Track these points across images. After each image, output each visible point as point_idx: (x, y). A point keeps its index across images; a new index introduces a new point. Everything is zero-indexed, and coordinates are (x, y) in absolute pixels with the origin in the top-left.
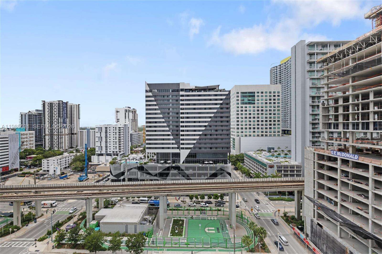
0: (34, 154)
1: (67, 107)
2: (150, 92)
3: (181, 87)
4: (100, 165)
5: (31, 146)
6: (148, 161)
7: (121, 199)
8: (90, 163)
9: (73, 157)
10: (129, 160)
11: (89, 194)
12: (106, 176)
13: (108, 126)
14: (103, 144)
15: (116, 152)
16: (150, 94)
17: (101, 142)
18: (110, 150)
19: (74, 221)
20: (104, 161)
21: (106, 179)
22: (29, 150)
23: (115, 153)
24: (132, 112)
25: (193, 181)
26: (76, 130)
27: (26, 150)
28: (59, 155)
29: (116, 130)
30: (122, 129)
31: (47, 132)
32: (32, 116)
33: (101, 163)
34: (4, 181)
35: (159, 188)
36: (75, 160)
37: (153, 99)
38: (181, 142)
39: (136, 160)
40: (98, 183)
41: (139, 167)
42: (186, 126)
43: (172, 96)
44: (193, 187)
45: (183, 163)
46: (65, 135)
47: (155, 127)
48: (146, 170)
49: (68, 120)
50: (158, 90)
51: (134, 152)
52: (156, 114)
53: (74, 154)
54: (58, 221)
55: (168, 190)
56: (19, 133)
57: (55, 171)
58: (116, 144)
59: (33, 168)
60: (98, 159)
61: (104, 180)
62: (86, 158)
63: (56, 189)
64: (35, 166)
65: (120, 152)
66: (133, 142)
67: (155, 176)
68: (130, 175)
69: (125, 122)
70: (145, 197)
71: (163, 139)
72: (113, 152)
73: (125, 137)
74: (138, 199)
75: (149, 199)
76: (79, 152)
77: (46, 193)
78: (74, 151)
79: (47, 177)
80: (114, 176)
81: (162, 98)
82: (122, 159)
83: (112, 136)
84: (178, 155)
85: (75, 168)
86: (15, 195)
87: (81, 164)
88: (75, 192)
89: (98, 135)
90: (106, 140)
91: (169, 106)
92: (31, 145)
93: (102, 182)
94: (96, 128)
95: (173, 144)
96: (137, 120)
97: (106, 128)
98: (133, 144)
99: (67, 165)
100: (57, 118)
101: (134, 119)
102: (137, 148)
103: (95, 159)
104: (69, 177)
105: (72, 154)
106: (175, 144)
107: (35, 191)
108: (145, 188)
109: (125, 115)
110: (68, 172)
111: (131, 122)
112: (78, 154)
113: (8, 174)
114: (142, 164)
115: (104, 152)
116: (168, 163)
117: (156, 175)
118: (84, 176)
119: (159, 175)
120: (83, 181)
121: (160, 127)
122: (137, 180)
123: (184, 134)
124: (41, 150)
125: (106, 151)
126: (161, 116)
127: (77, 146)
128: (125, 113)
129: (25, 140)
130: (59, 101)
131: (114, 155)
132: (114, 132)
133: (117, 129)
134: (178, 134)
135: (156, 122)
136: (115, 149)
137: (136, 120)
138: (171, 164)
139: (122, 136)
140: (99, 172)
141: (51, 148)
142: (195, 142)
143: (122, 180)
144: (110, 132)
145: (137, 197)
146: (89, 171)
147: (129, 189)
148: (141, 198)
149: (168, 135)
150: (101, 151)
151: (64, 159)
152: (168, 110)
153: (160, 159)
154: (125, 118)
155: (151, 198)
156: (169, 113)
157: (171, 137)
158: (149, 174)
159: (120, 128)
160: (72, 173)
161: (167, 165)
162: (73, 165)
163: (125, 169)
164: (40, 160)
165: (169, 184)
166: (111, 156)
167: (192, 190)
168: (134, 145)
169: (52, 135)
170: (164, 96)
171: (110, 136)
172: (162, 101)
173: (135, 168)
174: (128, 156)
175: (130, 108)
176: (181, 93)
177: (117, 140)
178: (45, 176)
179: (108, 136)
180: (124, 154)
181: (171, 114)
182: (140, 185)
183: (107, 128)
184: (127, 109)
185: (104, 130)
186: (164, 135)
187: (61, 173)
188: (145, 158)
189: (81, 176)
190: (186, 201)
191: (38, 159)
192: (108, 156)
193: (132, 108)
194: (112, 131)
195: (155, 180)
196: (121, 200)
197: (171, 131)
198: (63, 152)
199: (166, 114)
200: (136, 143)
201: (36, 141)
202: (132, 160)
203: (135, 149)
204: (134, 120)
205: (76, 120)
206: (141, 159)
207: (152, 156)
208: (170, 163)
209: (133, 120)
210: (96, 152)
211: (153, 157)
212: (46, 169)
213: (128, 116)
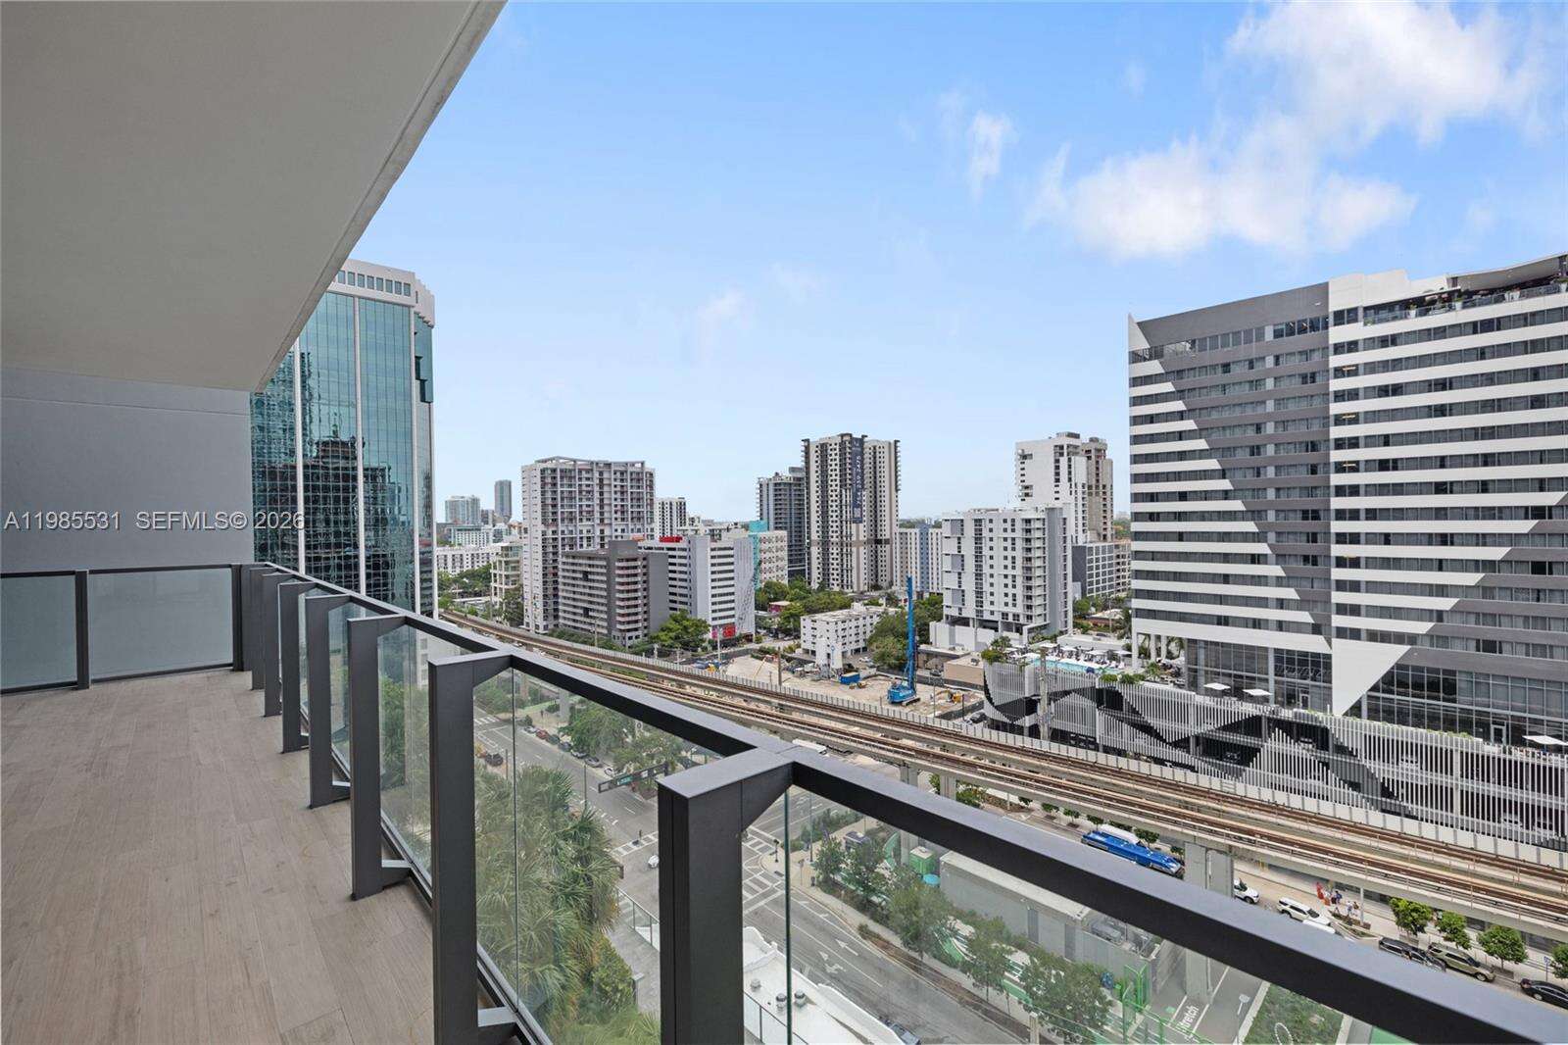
0: (784, 599)
1: (862, 454)
2: (1150, 359)
3: (1336, 304)
4: (957, 657)
5: (780, 573)
6: (1141, 671)
7: (1023, 804)
8: (923, 647)
9: (876, 619)
10: (1058, 655)
11: (909, 749)
12: (973, 701)
13: (986, 517)
14: (969, 584)
15: (1016, 616)
16: (1154, 367)
17: (960, 574)
18: (992, 608)
19: (869, 827)
20: (970, 647)
21: (976, 715)
22: (775, 584)
23: (1010, 619)
24: (1089, 451)
25: (1411, 827)
26: (887, 528)
27: (769, 585)
28: (841, 608)
29: (1013, 530)
30: (1039, 525)
31: (814, 536)
32: (782, 487)
33: (959, 652)
34: (725, 664)
35: (1186, 805)
36: (884, 630)
37: (1167, 387)
38: (1338, 597)
39: (1090, 660)
40: (944, 721)
41: (1100, 691)
42: (1372, 514)
43: (1277, 358)
44: (1404, 858)
45: (1355, 710)
46: (858, 543)
47: (1179, 516)
48: (1134, 711)
49: (866, 496)
50: (1193, 342)
51: (1095, 625)
52: (1182, 456)
53: (881, 609)
54: (829, 810)
55: (1232, 828)
56: (754, 537)
57: (829, 655)
58: (1014, 587)
59: (782, 639)
60: (952, 635)
61: (968, 717)
62: (912, 626)
63: (825, 712)
64: (787, 633)
65: (1029, 617)
66: (1091, 583)
67: (1176, 744)
68: (1059, 715)
69: (1057, 499)
70: (1128, 829)
71: (1226, 579)
72: (1005, 615)
73: (1049, 559)
74: (1090, 825)
75: (1143, 841)
76: (896, 606)
77: (806, 718)
78: (882, 601)
79: (811, 672)
80: (997, 708)
81: (1220, 377)
82: (1032, 646)
83: (999, 553)
84: (1318, 667)
85: (882, 657)
86: (744, 704)
87: (899, 646)
88: (878, 736)
89: (951, 547)
90: (979, 567)
91: (1260, 410)
92: (778, 572)
93: (957, 721)
94: (944, 524)
95: (1281, 604)
96: (1108, 487)
97: (976, 520)
98: (1091, 591)
99: (862, 645)
100: (838, 488)
101: (1094, 482)
102: (1106, 608)
103: (940, 636)
104: (863, 683)
105: (874, 609)
106: (1300, 605)
107: (779, 704)
108: (1114, 785)
109: (1057, 467)
110: (864, 665)
111: (1080, 496)
112: (892, 610)
113: (734, 645)
114: (1113, 679)
115: (969, 612)
116: (1252, 699)
117: (1182, 744)
118: (904, 688)
119: (1197, 744)
120: (900, 703)
121: (1203, 516)
122: (1090, 743)
123: (1358, 558)
124: (800, 589)
125: (977, 611)
126: (1212, 464)
127: (891, 584)
128: (1057, 461)
129: (768, 555)
130: (842, 436)
131: (1008, 627)
132: (1005, 539)
133: (1019, 525)
134: (1315, 558)
135: (1183, 496)
136: (1010, 604)
137: (1104, 486)
138: (1273, 706)
139: (1039, 553)
140: (953, 682)
141: (824, 585)
142: (1445, 604)
143: (1026, 731)
144: (991, 539)
145: (1090, 818)
146: (919, 672)
147: (1055, 774)
148: (1106, 828)
149: (1255, 559)
150: (960, 609)
151: (853, 624)
152: (1251, 432)
153: (1206, 672)
154: (1057, 480)
155: (1154, 841)
156: (1258, 447)
157: (1275, 570)
158: (1147, 729)
159: (1028, 521)
160: (873, 671)
161: (1249, 709)
162: (875, 644)
163: (1037, 688)
164: (796, 617)
165: (1243, 802)
166: (996, 630)
167: (1398, 870)
168: (1094, 594)
169: (825, 543)
170: (1226, 367)
171: (991, 553)
172: (1216, 395)
173: (1081, 692)
174: (1054, 639)
175: (1077, 436)
176: (1338, 334)
177: (1018, 572)
178: (808, 667)
179: (986, 552)
180: (1044, 627)
181: (1270, 450)
182: (1094, 767)
183: (980, 520)
184: (1066, 441)
185: (970, 530)
186: (1226, 558)
187: (844, 665)
188: (1130, 656)
189: (894, 686)
190: (1367, 926)
191: (792, 615)
192: (985, 627)
193: (1085, 438)
194: (998, 533)
195: (1176, 764)
196: (1022, 807)
197: (1272, 537)
198: (852, 600)
199: (1243, 456)
200: (1104, 588)
201: (790, 561)
202: (1070, 655)
203: (1099, 615)
204: (1097, 487)
205: (887, 493)
206: (1113, 656)
207: (1164, 652)
208: (1265, 700)
209: (1090, 487)
210: (946, 611)
211: (1170, 655)
212: (811, 647)
213: (1070, 473)
